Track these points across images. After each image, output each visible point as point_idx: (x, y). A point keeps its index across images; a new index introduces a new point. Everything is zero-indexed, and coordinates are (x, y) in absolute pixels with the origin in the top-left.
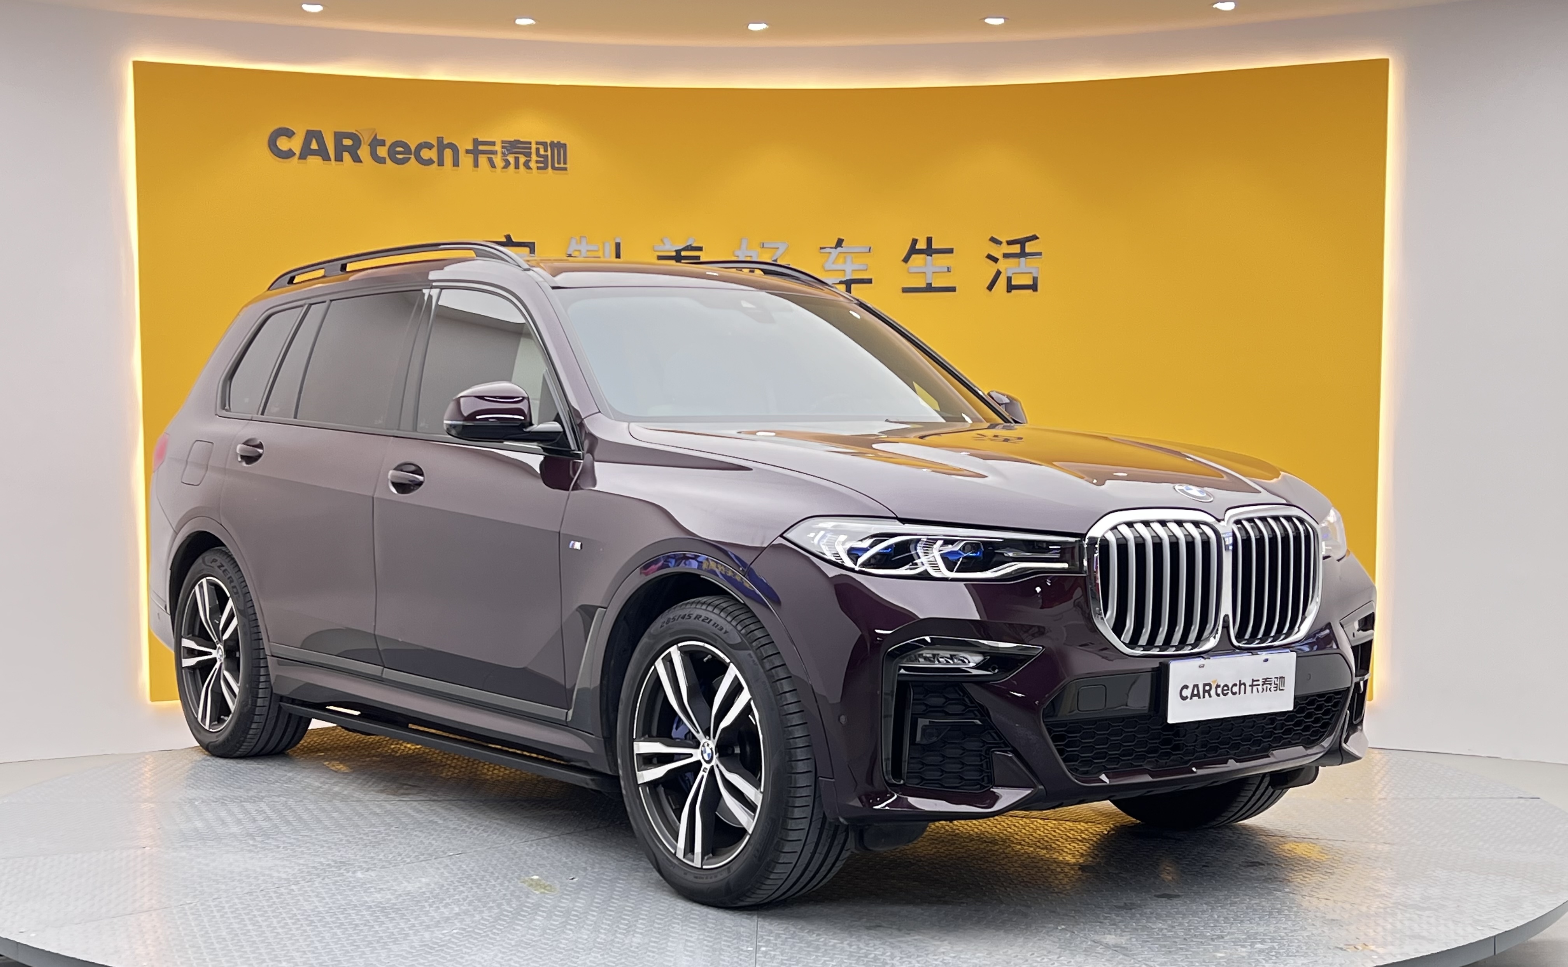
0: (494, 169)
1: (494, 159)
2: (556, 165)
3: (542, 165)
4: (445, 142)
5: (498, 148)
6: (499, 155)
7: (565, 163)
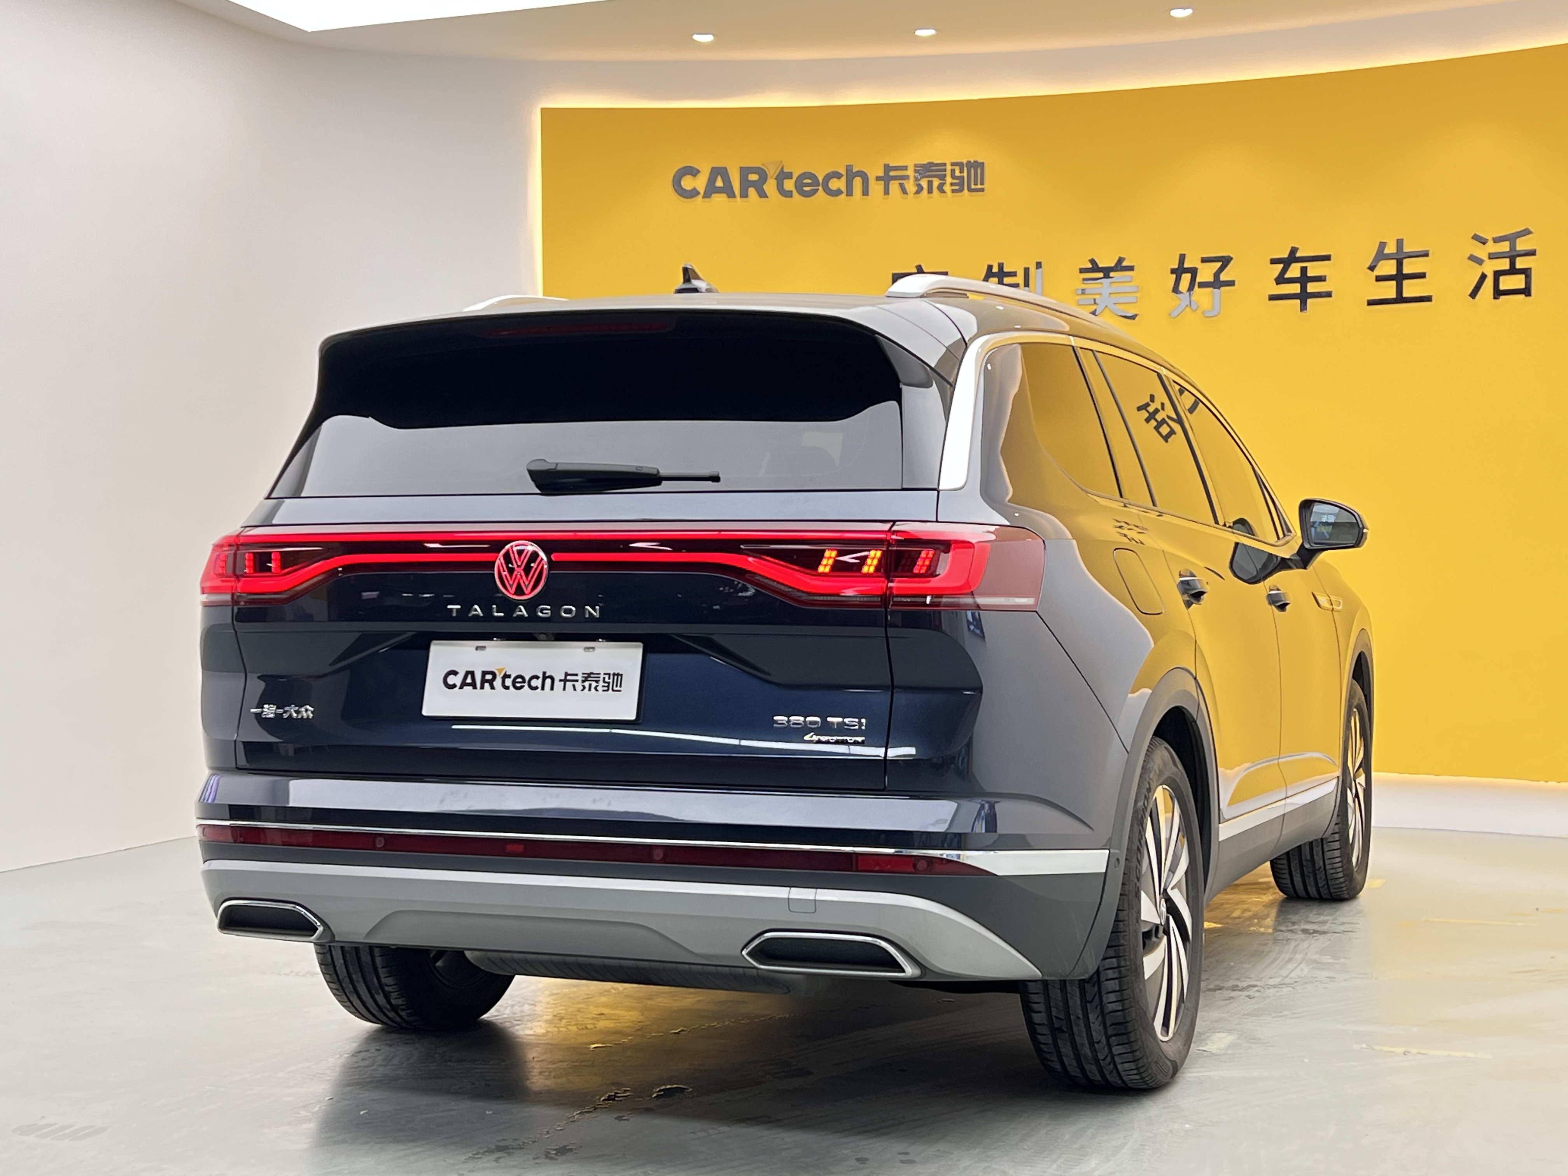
0: (905, 196)
1: (906, 186)
2: (973, 187)
3: (957, 188)
4: (854, 170)
5: (910, 172)
6: (912, 180)
7: (982, 183)
